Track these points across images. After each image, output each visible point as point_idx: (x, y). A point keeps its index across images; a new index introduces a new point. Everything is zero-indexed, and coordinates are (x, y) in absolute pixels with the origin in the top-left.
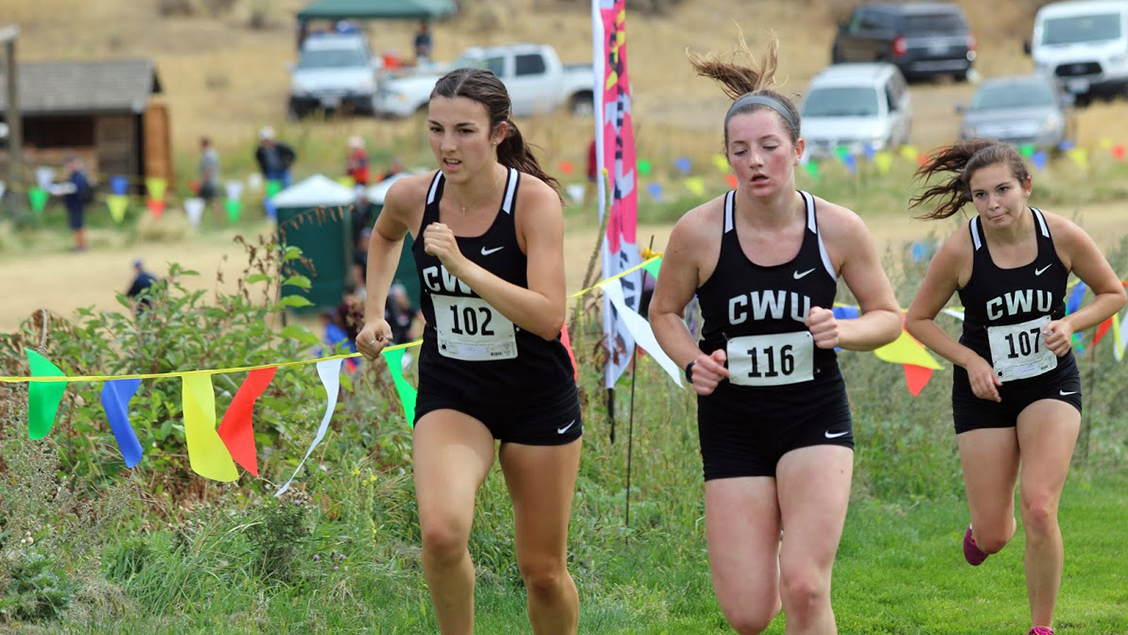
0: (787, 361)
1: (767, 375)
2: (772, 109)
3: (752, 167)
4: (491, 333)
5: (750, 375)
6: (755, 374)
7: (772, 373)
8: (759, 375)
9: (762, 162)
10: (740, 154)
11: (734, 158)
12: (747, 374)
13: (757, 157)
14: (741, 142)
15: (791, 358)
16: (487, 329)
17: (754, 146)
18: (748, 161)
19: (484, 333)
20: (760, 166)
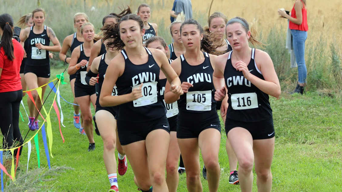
0: (249, 102)
1: (243, 106)
2: (239, 22)
3: (234, 41)
4: (151, 94)
5: (238, 106)
6: (239, 106)
7: (244, 105)
8: (240, 106)
9: (237, 39)
10: (230, 36)
11: (228, 38)
12: (237, 106)
13: (235, 37)
14: (230, 33)
15: (250, 101)
16: (150, 93)
17: (234, 34)
18: (233, 38)
19: (150, 95)
20: (236, 40)
